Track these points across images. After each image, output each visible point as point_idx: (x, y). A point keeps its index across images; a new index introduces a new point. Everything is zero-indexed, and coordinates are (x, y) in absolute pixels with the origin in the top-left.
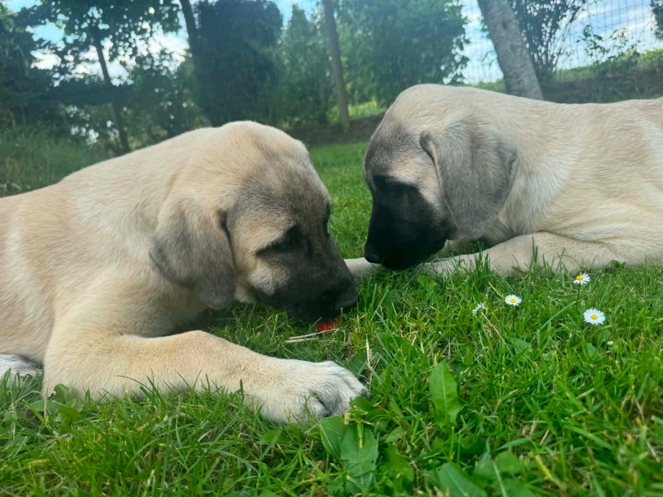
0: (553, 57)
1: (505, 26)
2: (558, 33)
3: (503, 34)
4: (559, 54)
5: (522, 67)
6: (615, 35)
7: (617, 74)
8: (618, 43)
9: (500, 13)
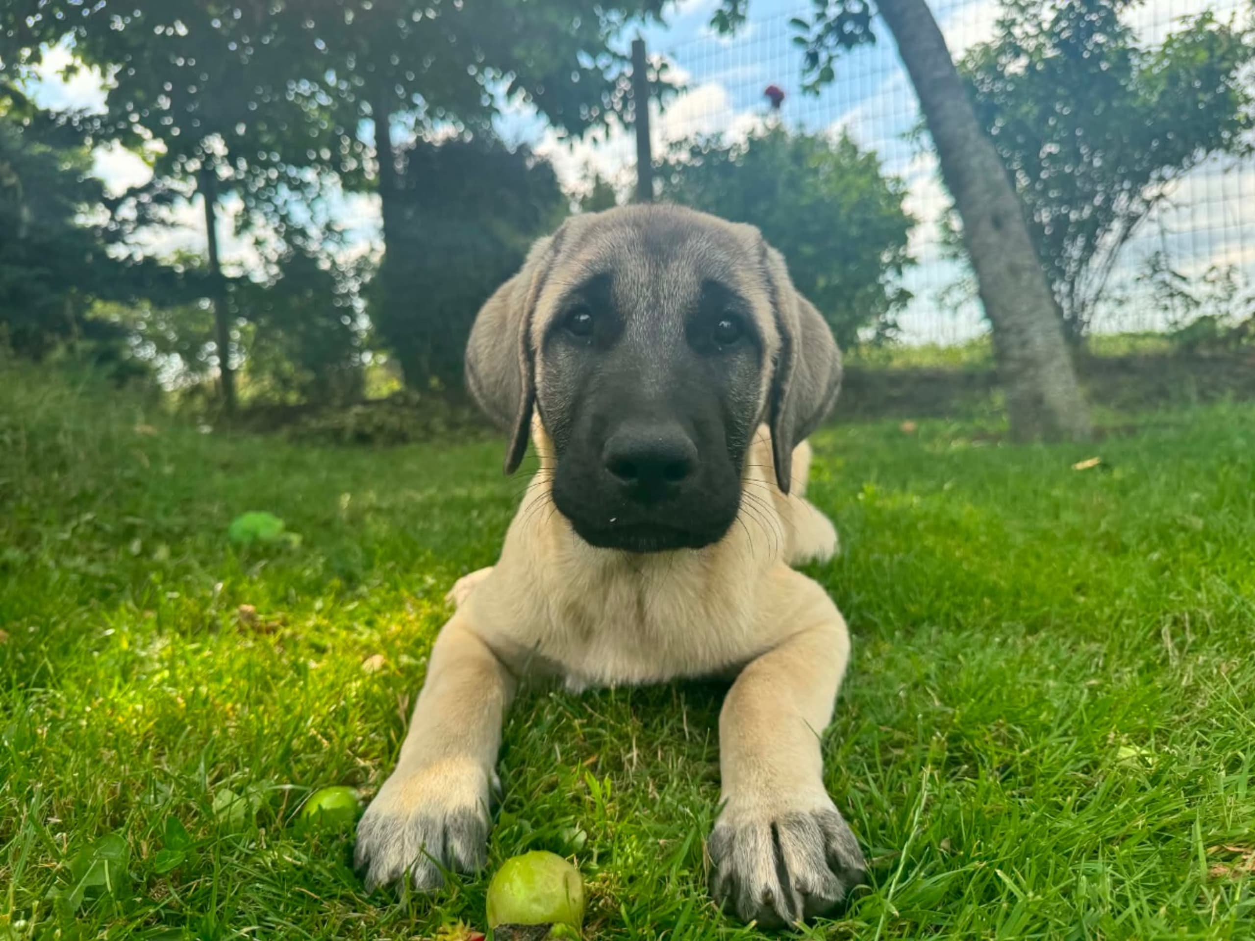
0: (1083, 305)
1: (997, 223)
2: (1097, 261)
3: (993, 238)
4: (1097, 299)
5: (1032, 311)
6: (1212, 276)
7: (1219, 351)
8: (1219, 291)
9: (988, 197)
